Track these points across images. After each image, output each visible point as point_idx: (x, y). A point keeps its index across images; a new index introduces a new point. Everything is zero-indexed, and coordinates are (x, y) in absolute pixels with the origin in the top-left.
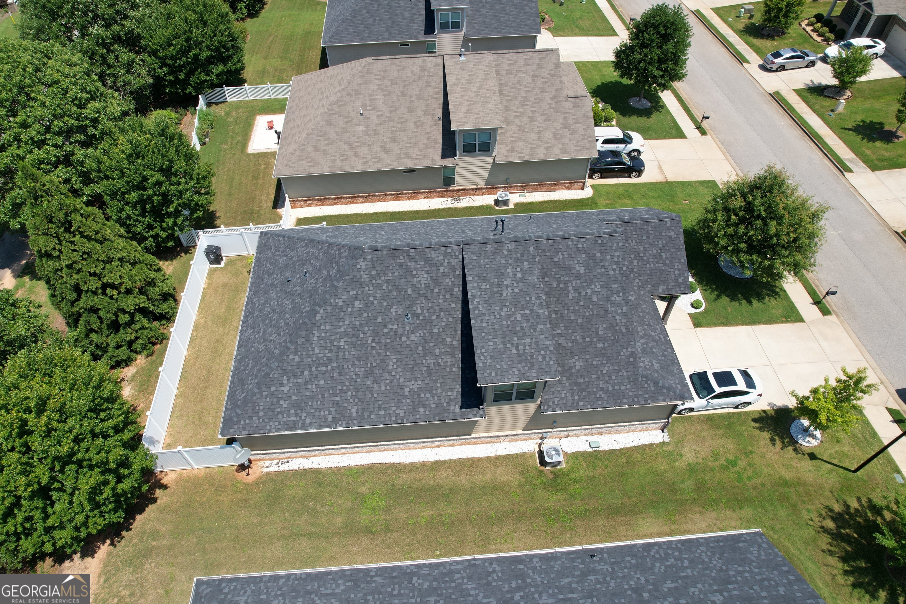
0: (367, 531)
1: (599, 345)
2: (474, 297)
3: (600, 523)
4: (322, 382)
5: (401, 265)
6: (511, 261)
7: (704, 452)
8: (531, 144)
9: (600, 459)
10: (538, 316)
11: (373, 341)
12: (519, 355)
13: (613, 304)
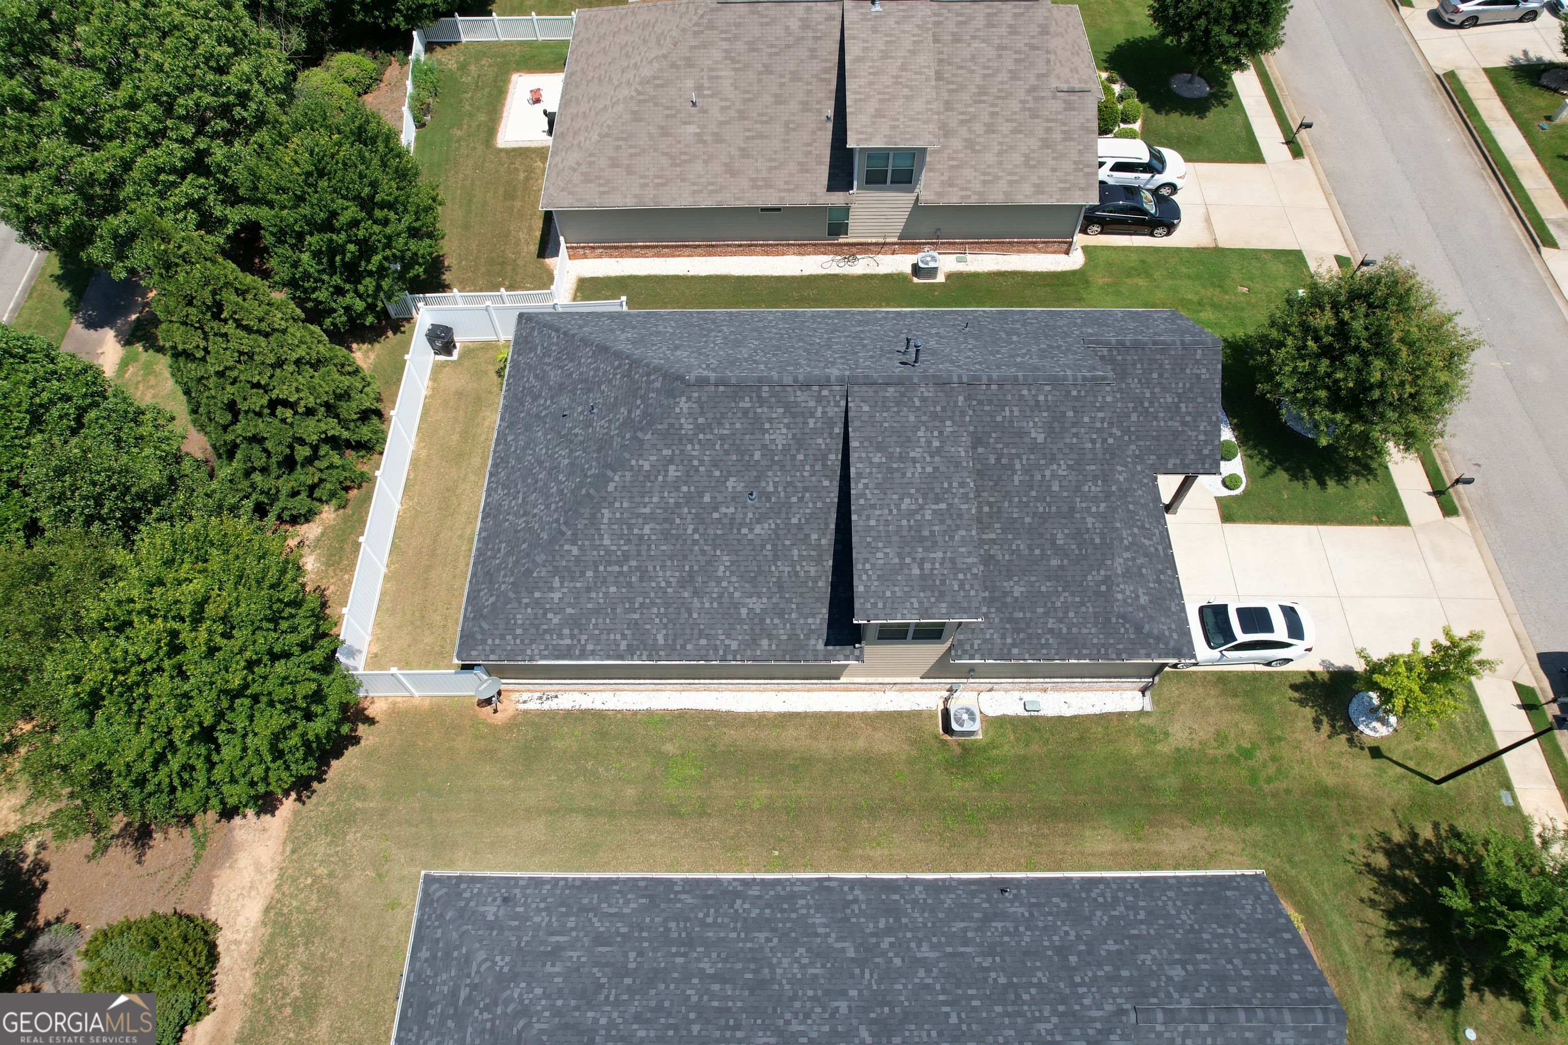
0: (673, 812)
1: (1055, 562)
2: (860, 475)
3: (1026, 829)
4: (613, 589)
5: (745, 412)
6: (924, 418)
7: (1205, 732)
8: (984, 174)
9: (1037, 730)
10: (960, 516)
11: (696, 530)
12: (923, 577)
13: (1085, 497)
